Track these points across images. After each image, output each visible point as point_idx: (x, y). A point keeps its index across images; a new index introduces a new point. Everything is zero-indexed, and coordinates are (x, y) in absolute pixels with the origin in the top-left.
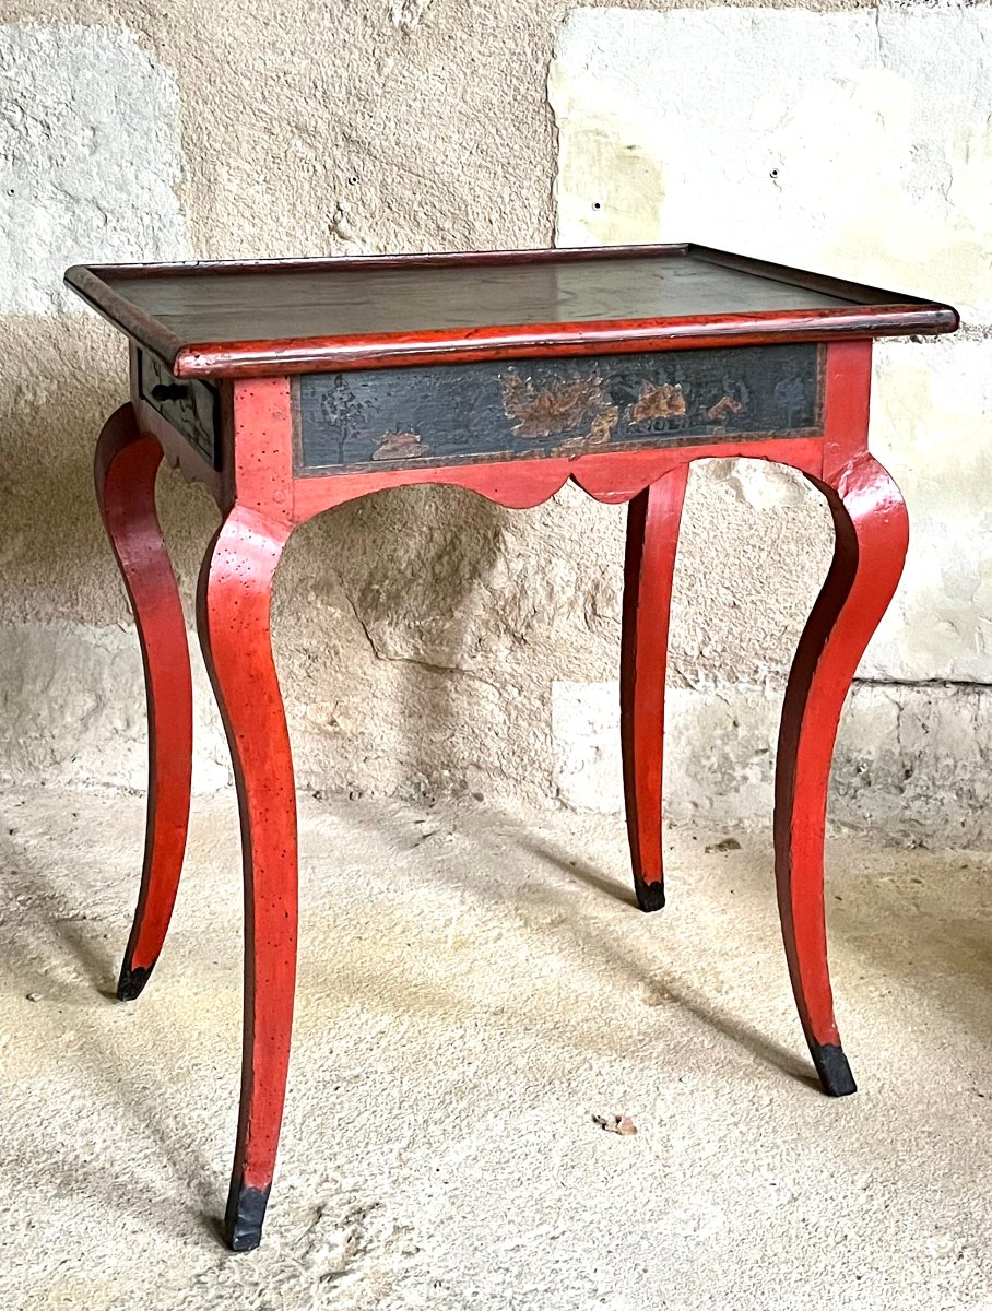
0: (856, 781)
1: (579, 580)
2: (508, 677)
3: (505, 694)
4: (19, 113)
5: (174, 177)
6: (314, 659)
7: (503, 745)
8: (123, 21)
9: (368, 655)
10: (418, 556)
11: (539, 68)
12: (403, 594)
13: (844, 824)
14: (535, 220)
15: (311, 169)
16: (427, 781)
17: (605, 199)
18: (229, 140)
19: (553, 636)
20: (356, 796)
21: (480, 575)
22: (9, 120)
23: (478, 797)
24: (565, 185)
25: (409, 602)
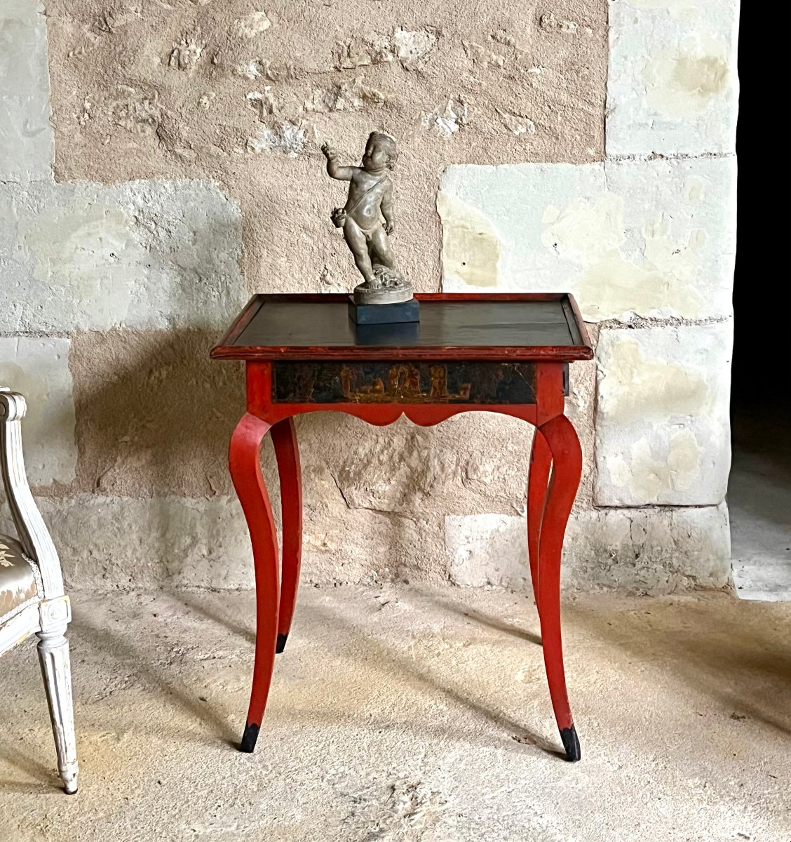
0: (610, 561)
1: (458, 460)
2: (420, 515)
3: (419, 524)
4: (154, 225)
5: (238, 255)
6: (314, 510)
7: (418, 552)
8: (211, 176)
9: (344, 507)
10: (371, 451)
11: (432, 194)
12: (363, 472)
13: (604, 585)
14: (431, 271)
15: (311, 249)
16: (377, 575)
17: (468, 260)
18: (267, 235)
19: (445, 491)
20: (338, 585)
21: (404, 460)
22: (149, 228)
23: (406, 582)
24: (447, 253)
25: (366, 477)
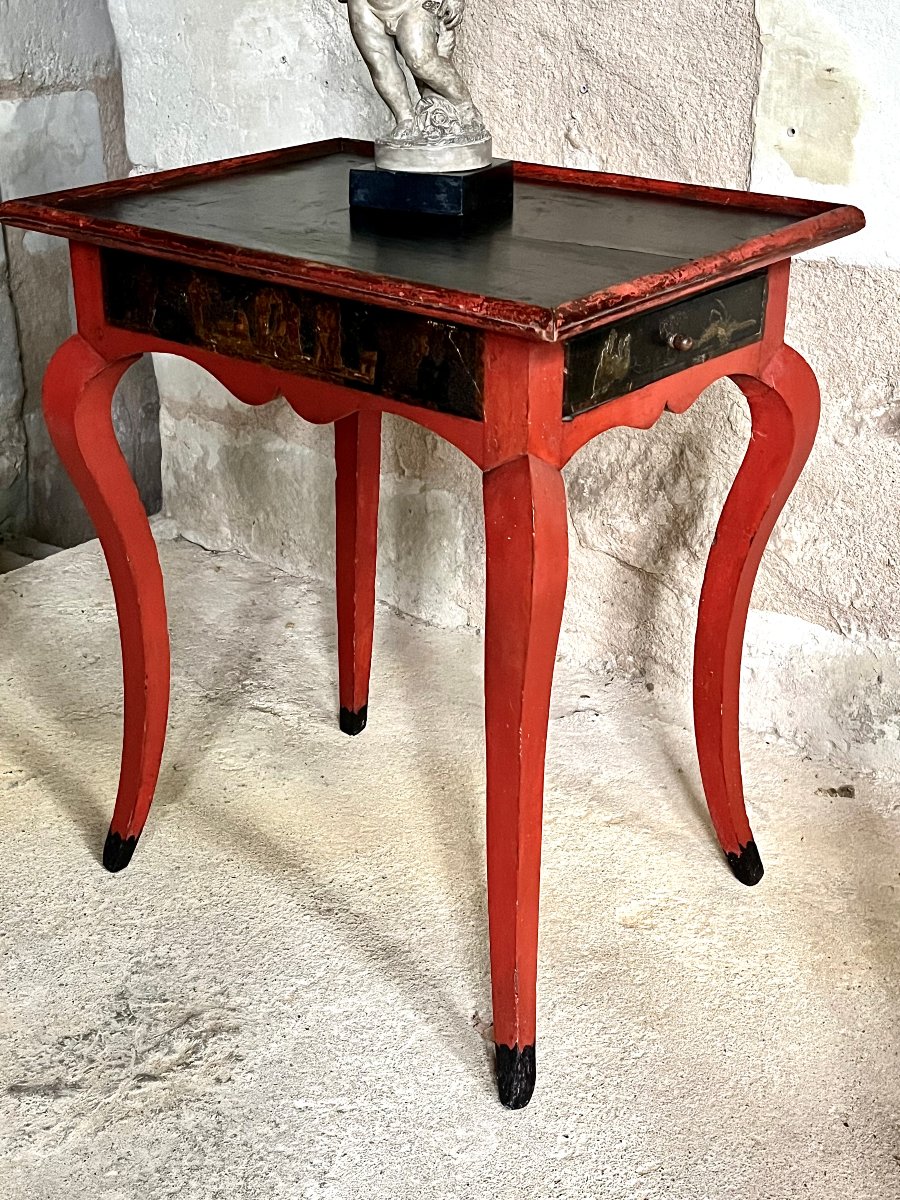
2: (683, 587)
3: (681, 601)
7: (676, 646)
9: (574, 541)
10: (617, 460)
12: (602, 493)
14: (735, 141)
15: (551, 75)
16: (614, 662)
17: (801, 125)
18: (484, 43)
21: (665, 488)
22: (325, 16)
23: (650, 687)
24: (763, 106)
25: (605, 501)
